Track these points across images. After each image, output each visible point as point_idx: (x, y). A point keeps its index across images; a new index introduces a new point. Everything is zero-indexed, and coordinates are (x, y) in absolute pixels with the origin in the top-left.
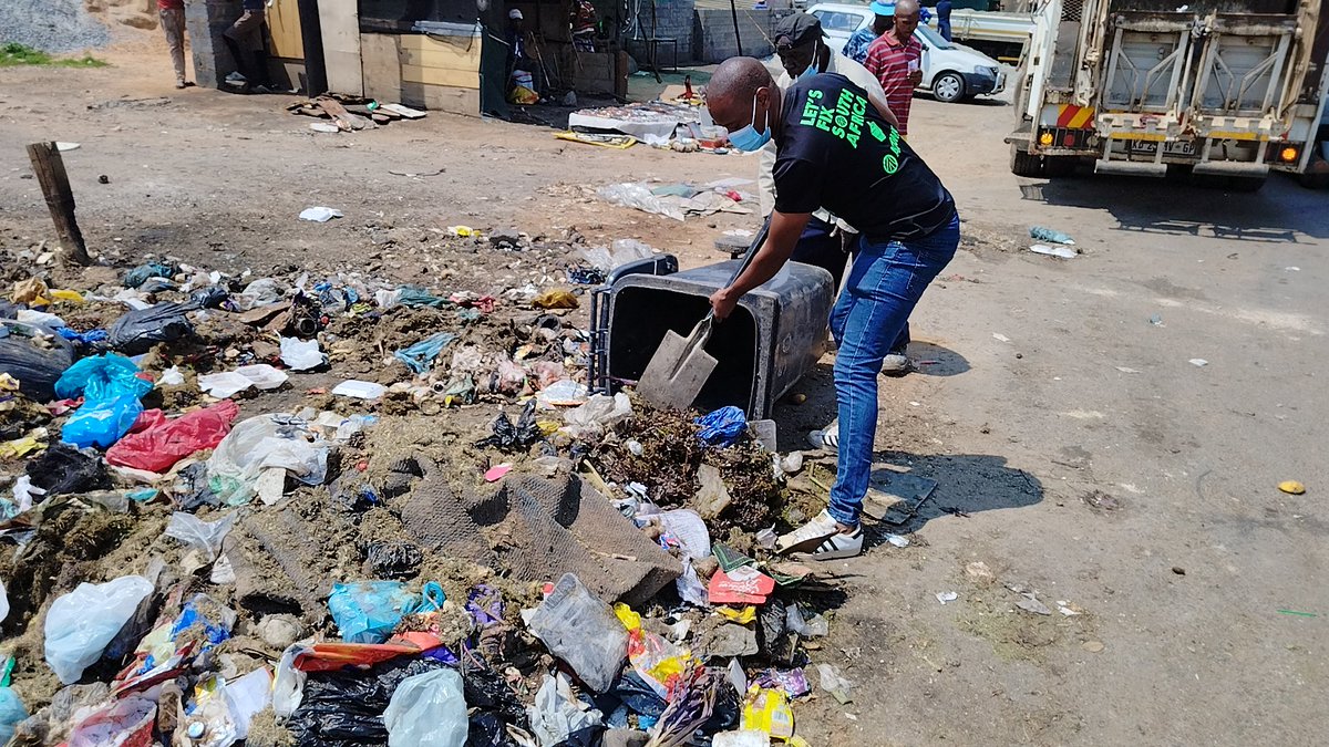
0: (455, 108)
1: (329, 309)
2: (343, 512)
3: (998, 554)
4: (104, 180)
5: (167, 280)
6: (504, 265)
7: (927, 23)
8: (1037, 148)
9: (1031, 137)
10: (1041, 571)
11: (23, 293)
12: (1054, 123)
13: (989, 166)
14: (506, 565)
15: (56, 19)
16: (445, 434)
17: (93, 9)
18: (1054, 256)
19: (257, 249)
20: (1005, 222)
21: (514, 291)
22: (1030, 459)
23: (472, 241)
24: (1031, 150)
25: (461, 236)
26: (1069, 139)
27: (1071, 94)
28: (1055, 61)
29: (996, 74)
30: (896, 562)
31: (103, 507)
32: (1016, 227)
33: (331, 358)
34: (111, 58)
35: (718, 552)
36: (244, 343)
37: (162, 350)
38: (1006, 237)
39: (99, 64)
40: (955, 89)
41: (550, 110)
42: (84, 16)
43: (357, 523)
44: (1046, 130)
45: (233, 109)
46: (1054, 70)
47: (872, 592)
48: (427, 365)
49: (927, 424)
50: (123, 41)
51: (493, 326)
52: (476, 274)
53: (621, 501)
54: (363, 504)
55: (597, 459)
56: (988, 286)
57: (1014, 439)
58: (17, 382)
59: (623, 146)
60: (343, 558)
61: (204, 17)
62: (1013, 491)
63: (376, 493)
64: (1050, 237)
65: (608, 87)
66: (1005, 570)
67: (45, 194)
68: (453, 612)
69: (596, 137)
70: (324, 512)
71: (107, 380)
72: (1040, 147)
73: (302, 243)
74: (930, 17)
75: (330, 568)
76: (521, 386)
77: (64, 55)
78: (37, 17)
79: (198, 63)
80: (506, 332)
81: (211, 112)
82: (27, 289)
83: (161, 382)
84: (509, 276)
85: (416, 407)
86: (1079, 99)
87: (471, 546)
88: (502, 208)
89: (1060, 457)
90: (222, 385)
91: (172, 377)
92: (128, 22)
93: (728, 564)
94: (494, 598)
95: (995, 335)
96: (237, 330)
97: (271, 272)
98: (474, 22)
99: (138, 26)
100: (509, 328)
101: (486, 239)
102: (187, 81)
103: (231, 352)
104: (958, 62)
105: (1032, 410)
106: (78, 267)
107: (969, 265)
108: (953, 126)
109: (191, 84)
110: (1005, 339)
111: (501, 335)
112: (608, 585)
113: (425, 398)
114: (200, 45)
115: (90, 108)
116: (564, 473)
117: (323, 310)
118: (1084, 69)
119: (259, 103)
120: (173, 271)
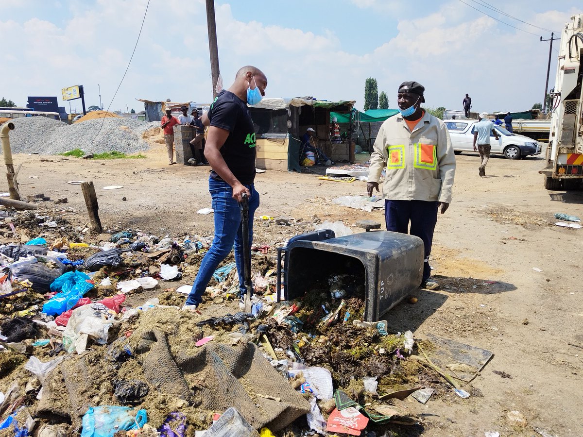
0: (277, 168)
1: (188, 252)
2: (111, 361)
3: (530, 406)
4: (125, 199)
5: (128, 239)
6: (279, 232)
7: (501, 126)
8: (557, 175)
9: (553, 170)
10: (561, 421)
11: (57, 244)
12: (565, 163)
13: (533, 186)
14: (198, 400)
15: (131, 141)
16: (182, 317)
17: (145, 137)
18: (569, 228)
19: (174, 226)
20: (541, 211)
21: (279, 244)
22: (554, 342)
23: (268, 221)
24: (554, 176)
25: (264, 220)
26: (574, 170)
27: (574, 148)
28: (563, 133)
29: (536, 146)
30: (459, 407)
31: (13, 350)
32: (547, 214)
33: (183, 274)
34: (148, 155)
35: (337, 396)
36: (145, 267)
37: (105, 270)
38: (542, 219)
39: (142, 157)
40: (516, 153)
41: (319, 168)
42: (141, 140)
43: (118, 368)
44: (561, 166)
45: (187, 172)
46: (563, 137)
47: (442, 427)
48: (224, 279)
49: (489, 318)
50: (154, 149)
51: (256, 260)
52: (266, 236)
53: (278, 362)
54: (124, 357)
55: (273, 334)
56: (530, 243)
57: (544, 329)
58: (31, 283)
59: (349, 181)
60: (103, 390)
61: (180, 136)
62: (542, 363)
63: (132, 351)
64: (567, 218)
65: (346, 158)
66: (535, 418)
67: (86, 203)
68: (147, 432)
69: (337, 178)
70: (101, 361)
71: (74, 283)
72: (558, 175)
73: (194, 224)
74: (502, 123)
75: (93, 396)
76: (265, 290)
77: (131, 155)
78: (124, 141)
79: (178, 155)
80: (263, 263)
81: (179, 173)
82: (59, 242)
83: (100, 285)
84: (280, 237)
85: (211, 300)
86: (578, 150)
87: (177, 386)
88: (287, 208)
89: (574, 342)
90: (127, 286)
91: (106, 283)
92: (157, 142)
93: (341, 405)
94: (181, 422)
95: (534, 268)
96: (144, 261)
97: (177, 235)
98: (286, 133)
99: (161, 143)
100: (264, 260)
101: (275, 221)
102: (174, 162)
103: (138, 271)
104: (515, 141)
105: (556, 312)
106: (96, 234)
107: (520, 232)
108: (515, 169)
109: (175, 163)
110: (539, 271)
111: (260, 264)
112: (257, 417)
113: (217, 295)
114: (179, 147)
115: (134, 173)
116: (243, 343)
117: (185, 252)
118: (580, 136)
119: (199, 169)
120: (133, 235)
